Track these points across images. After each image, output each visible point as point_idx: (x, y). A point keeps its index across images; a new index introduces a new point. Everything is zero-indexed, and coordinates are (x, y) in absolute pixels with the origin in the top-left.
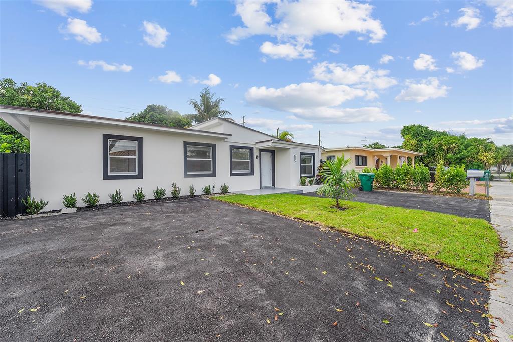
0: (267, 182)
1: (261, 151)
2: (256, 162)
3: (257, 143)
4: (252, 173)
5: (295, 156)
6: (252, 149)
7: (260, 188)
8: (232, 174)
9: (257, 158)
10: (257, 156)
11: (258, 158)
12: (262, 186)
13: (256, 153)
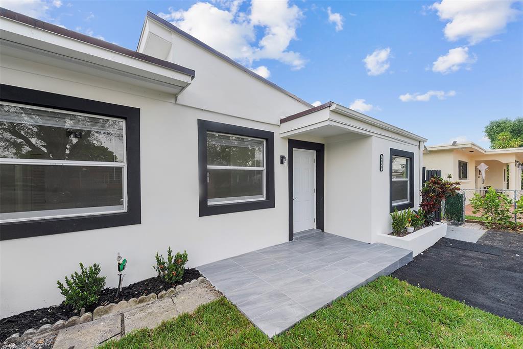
0: (305, 221)
1: (294, 144)
2: (281, 172)
3: (282, 121)
4: (269, 203)
5: (381, 157)
6: (268, 138)
7: (291, 238)
8: (205, 210)
9: (282, 162)
10: (282, 158)
11: (286, 163)
12: (294, 232)
13: (281, 148)
